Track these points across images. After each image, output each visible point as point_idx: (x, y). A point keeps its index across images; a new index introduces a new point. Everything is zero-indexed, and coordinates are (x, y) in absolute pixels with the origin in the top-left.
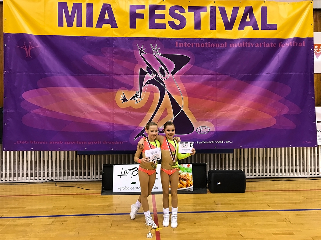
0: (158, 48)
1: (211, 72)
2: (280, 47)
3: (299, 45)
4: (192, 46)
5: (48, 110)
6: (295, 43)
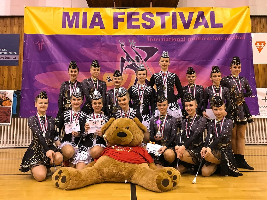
0: (134, 42)
1: (174, 59)
2: (226, 40)
5: (53, 88)
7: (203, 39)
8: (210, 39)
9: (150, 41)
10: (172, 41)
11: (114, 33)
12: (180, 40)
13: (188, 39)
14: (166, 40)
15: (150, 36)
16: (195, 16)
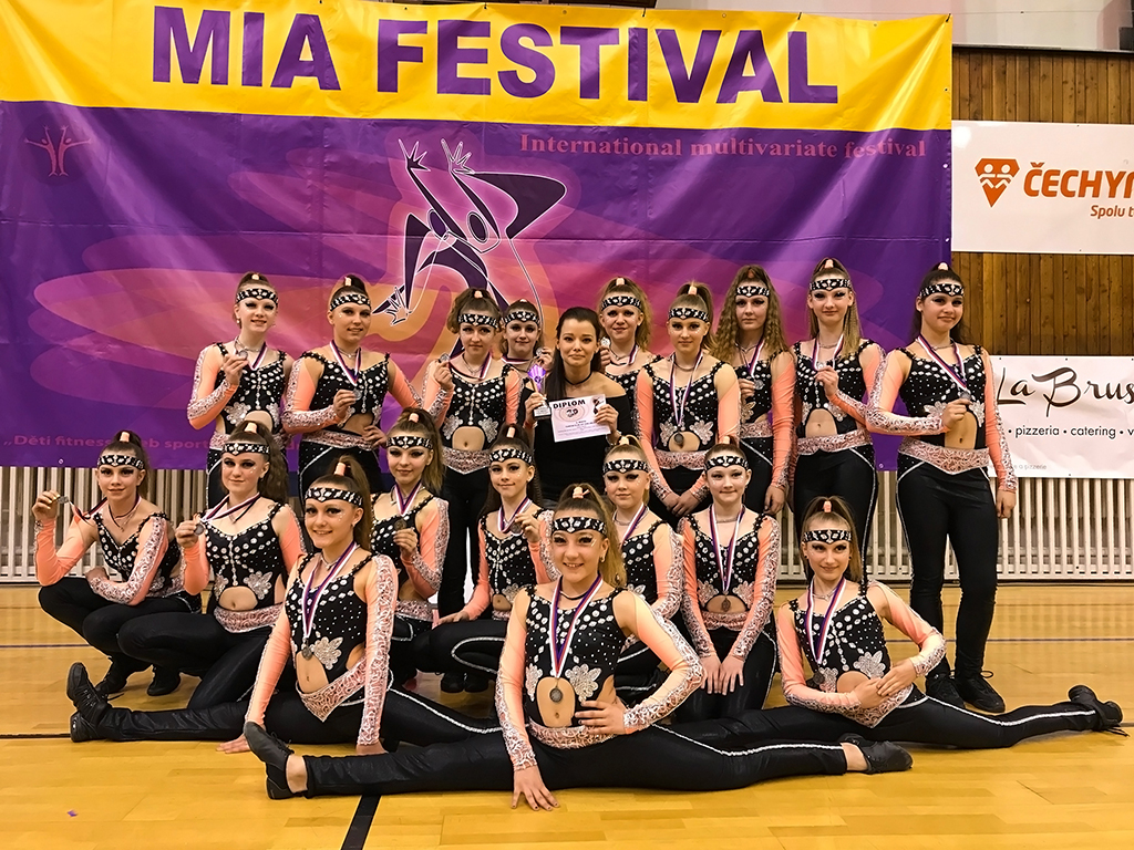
0: (464, 153)
1: (629, 230)
2: (848, 156)
3: (908, 154)
4: (573, 150)
5: (114, 341)
6: (894, 147)
7: (754, 147)
8: (783, 150)
9: (535, 149)
10: (626, 152)
11: (381, 108)
12: (661, 149)
13: (694, 146)
14: (601, 151)
15: (533, 131)
16: (725, 48)
